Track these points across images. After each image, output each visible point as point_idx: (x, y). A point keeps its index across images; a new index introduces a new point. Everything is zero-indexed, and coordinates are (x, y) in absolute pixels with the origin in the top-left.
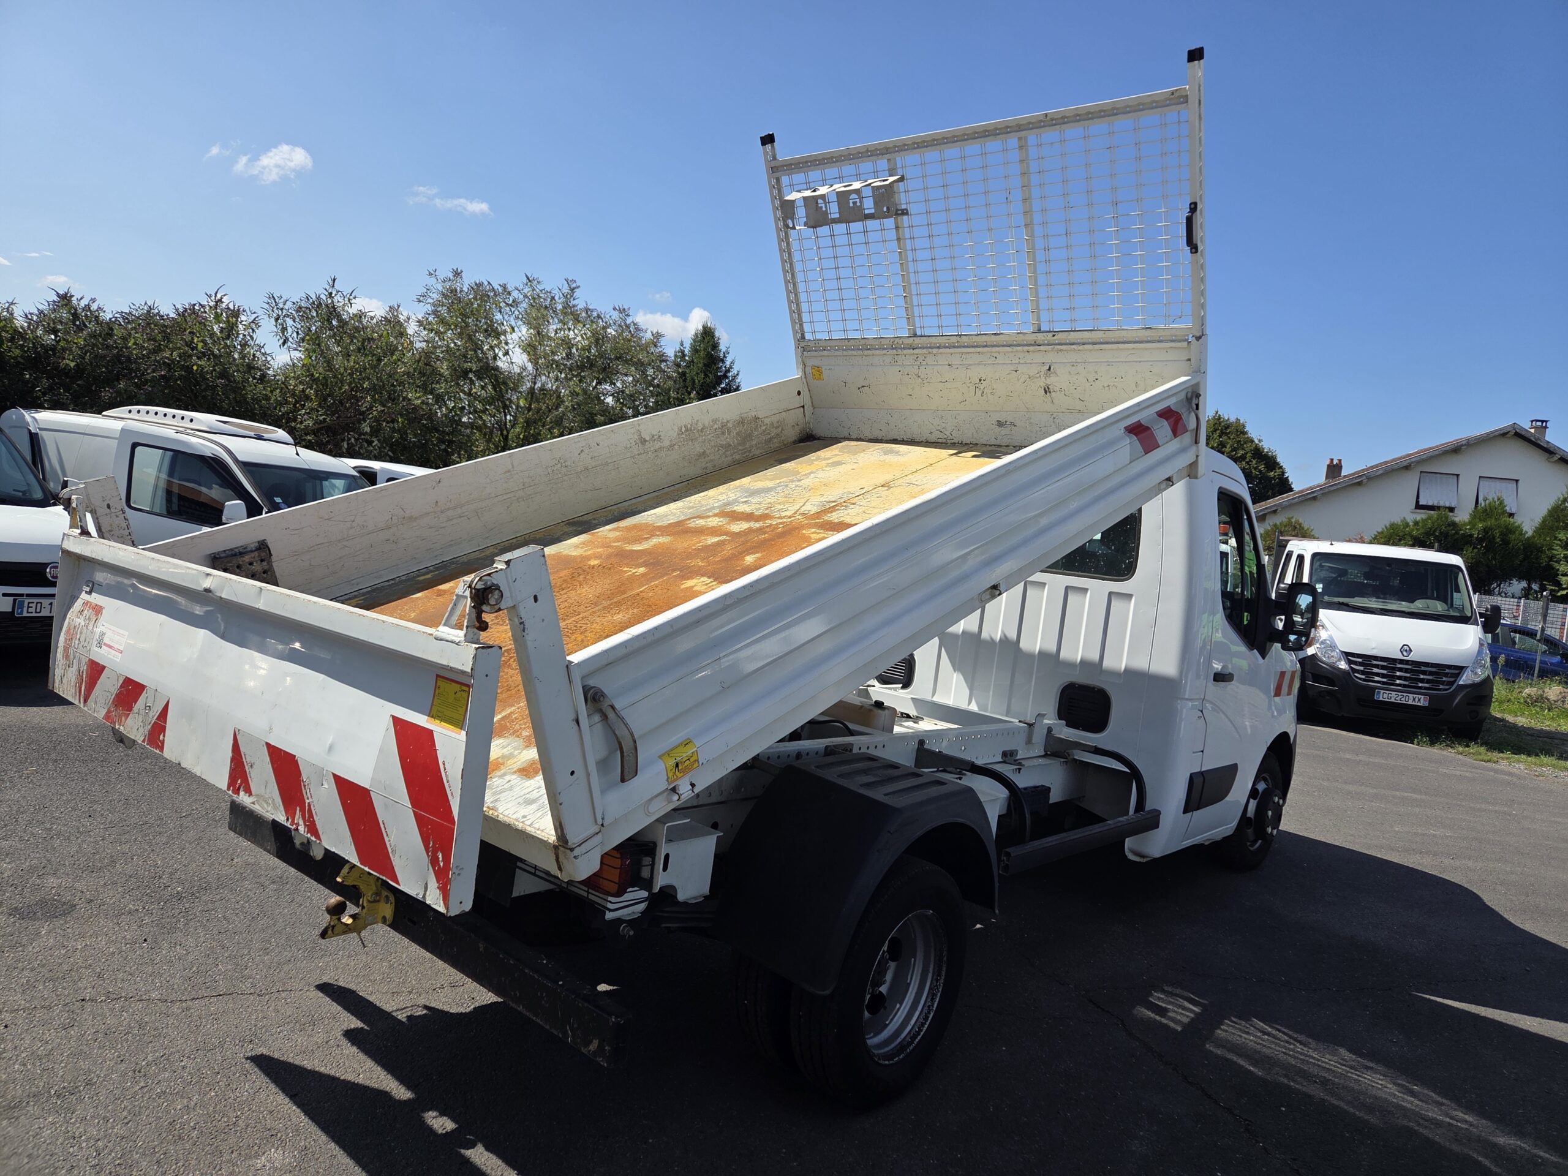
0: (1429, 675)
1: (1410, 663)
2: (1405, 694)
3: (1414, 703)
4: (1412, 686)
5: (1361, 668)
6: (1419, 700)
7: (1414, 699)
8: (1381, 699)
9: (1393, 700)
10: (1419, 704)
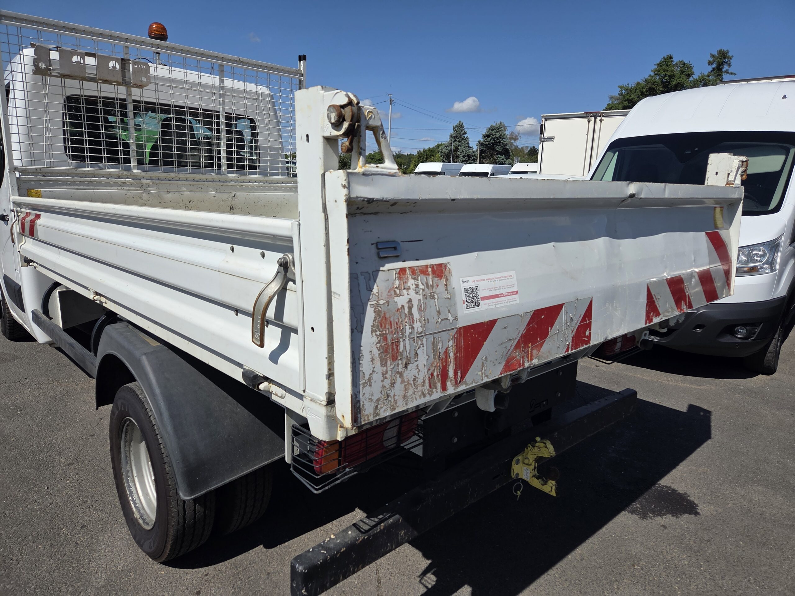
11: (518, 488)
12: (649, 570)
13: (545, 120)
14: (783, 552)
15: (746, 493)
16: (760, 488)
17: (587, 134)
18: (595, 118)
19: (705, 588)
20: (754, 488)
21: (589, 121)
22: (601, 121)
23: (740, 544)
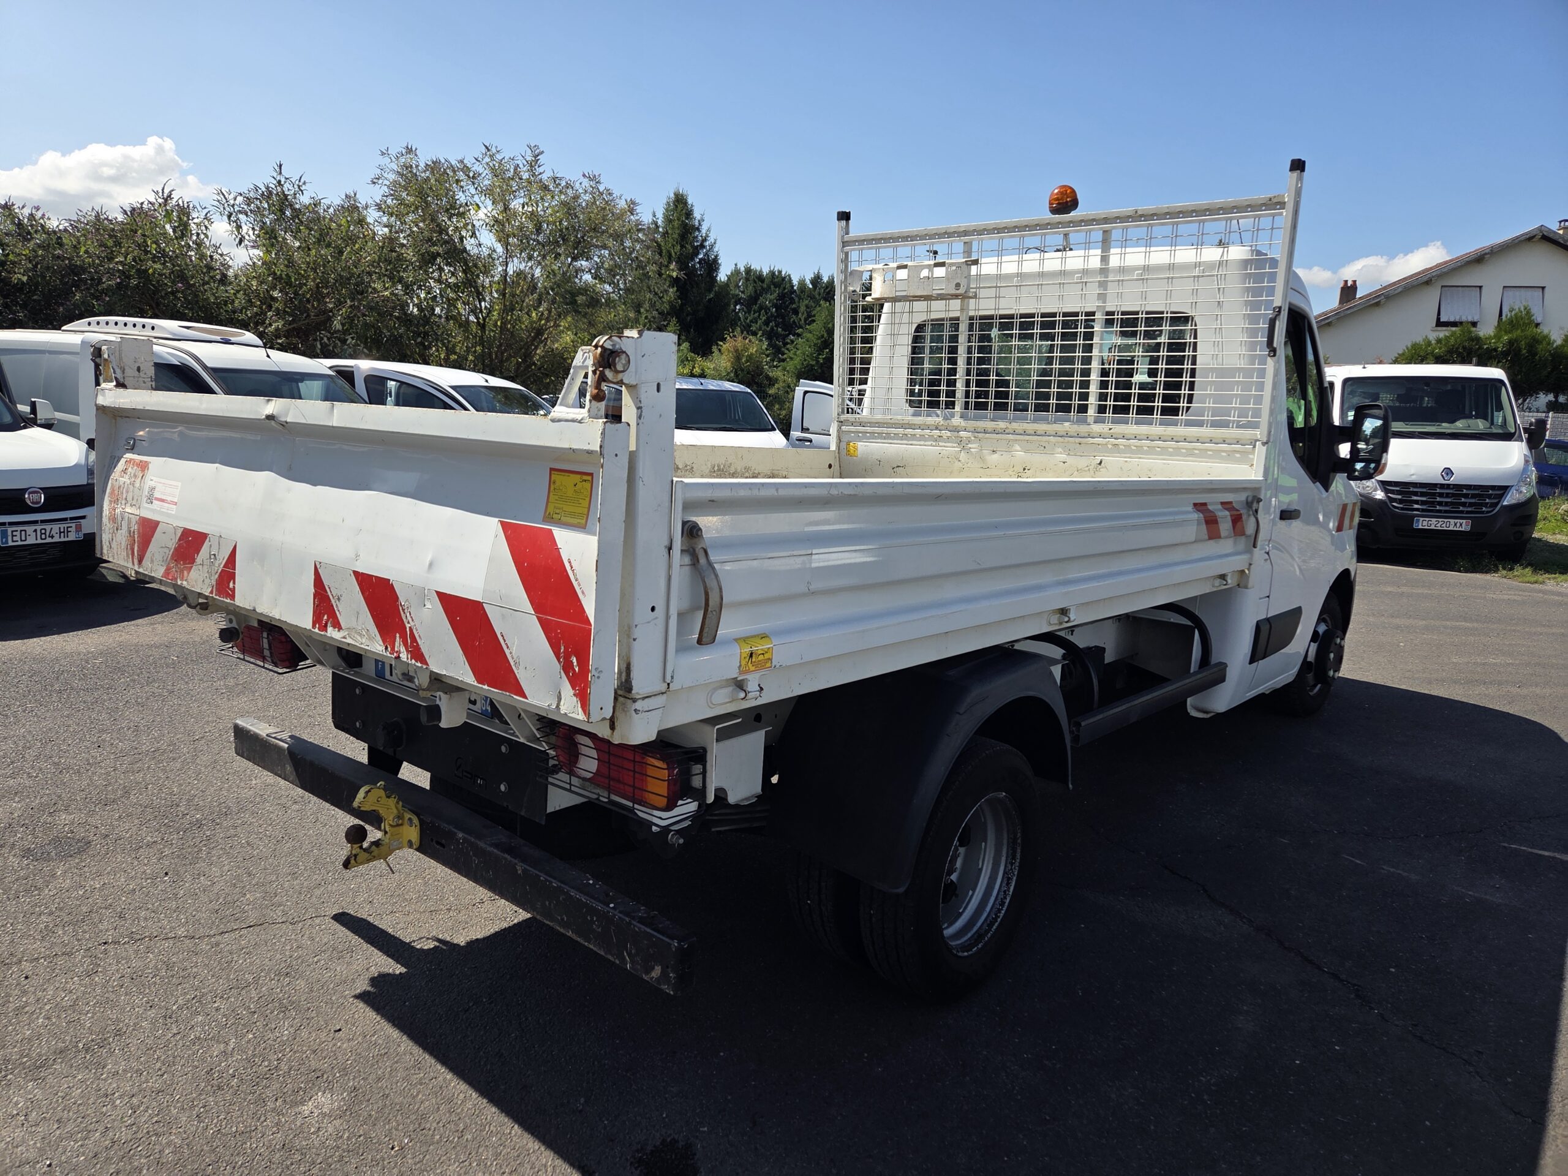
0: (1472, 498)
1: (1451, 486)
2: (1446, 520)
3: (1455, 529)
4: (1453, 513)
5: (1399, 497)
6: (1461, 525)
7: (1456, 524)
8: (1420, 527)
9: (1433, 527)
10: (1460, 529)
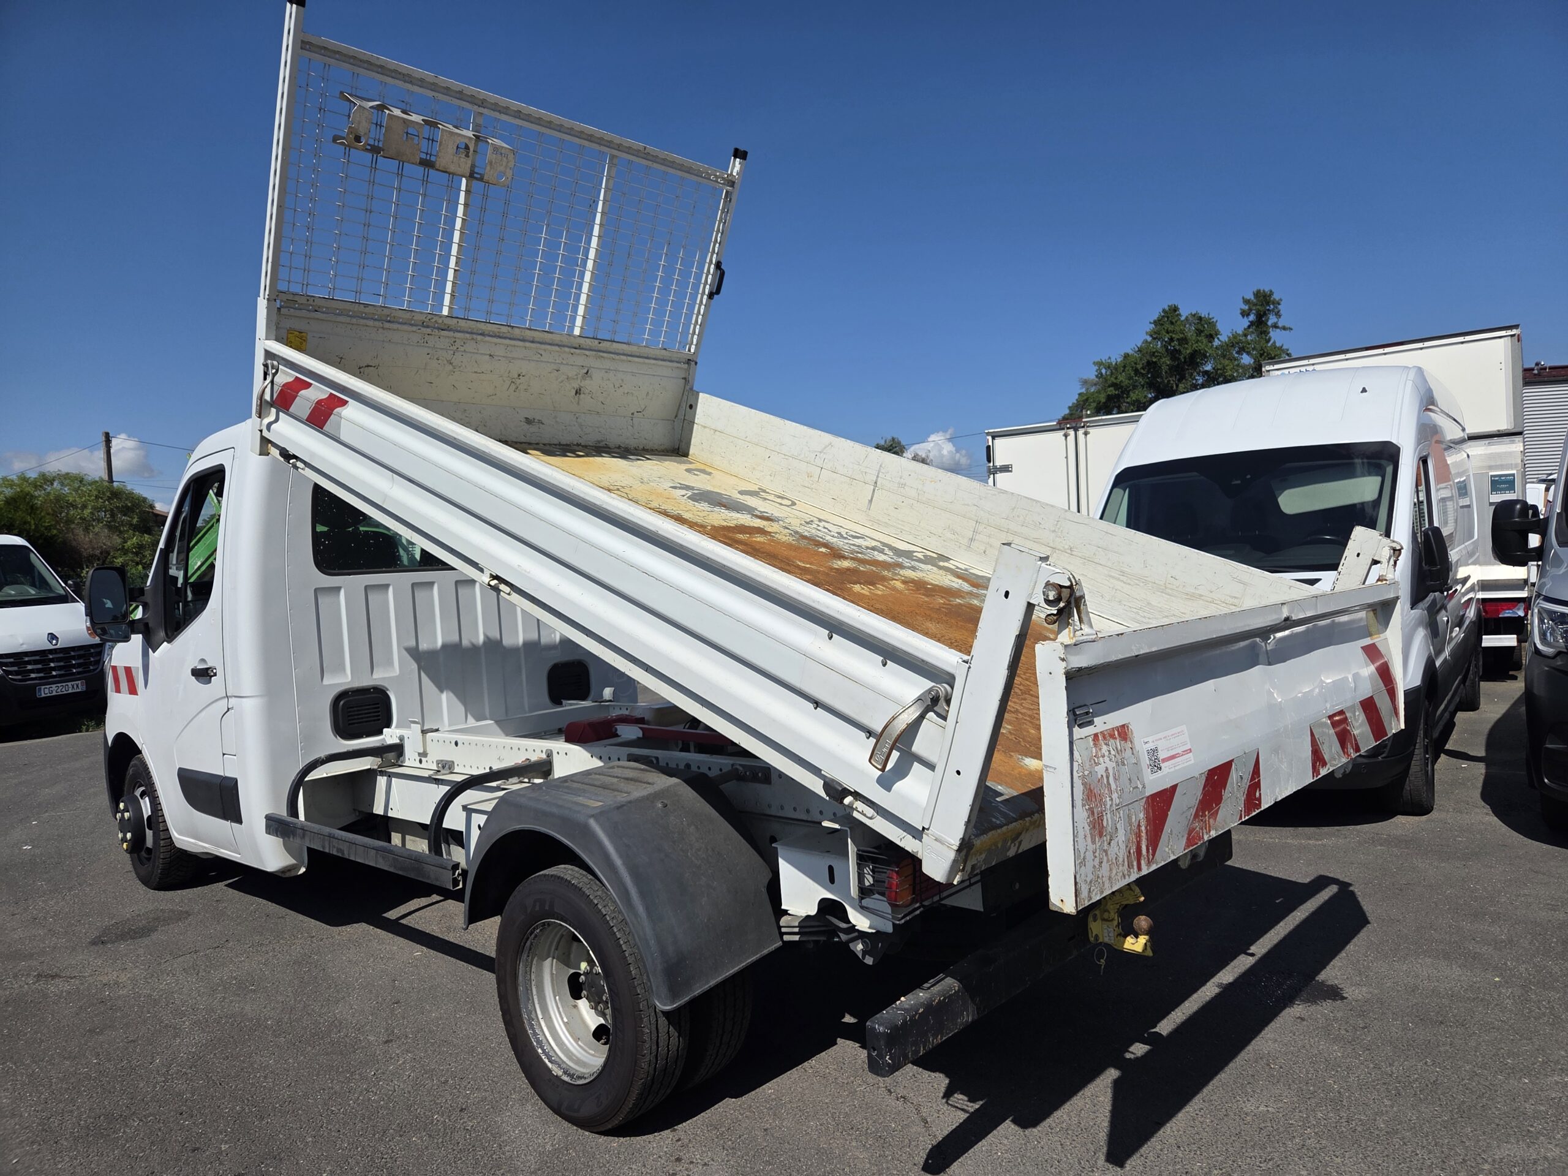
1: (60, 651)
2: (64, 684)
3: (74, 691)
4: (66, 676)
5: (15, 668)
6: (77, 686)
7: (73, 687)
8: (43, 695)
9: (54, 693)
10: (78, 690)
11: (1100, 955)
12: (1291, 1068)
13: (993, 438)
14: (1467, 1028)
15: (1409, 968)
16: (1428, 960)
17: (1067, 457)
18: (1076, 430)
19: (1368, 1078)
20: (1420, 961)
21: (1066, 436)
22: (1086, 434)
23: (1409, 1027)
